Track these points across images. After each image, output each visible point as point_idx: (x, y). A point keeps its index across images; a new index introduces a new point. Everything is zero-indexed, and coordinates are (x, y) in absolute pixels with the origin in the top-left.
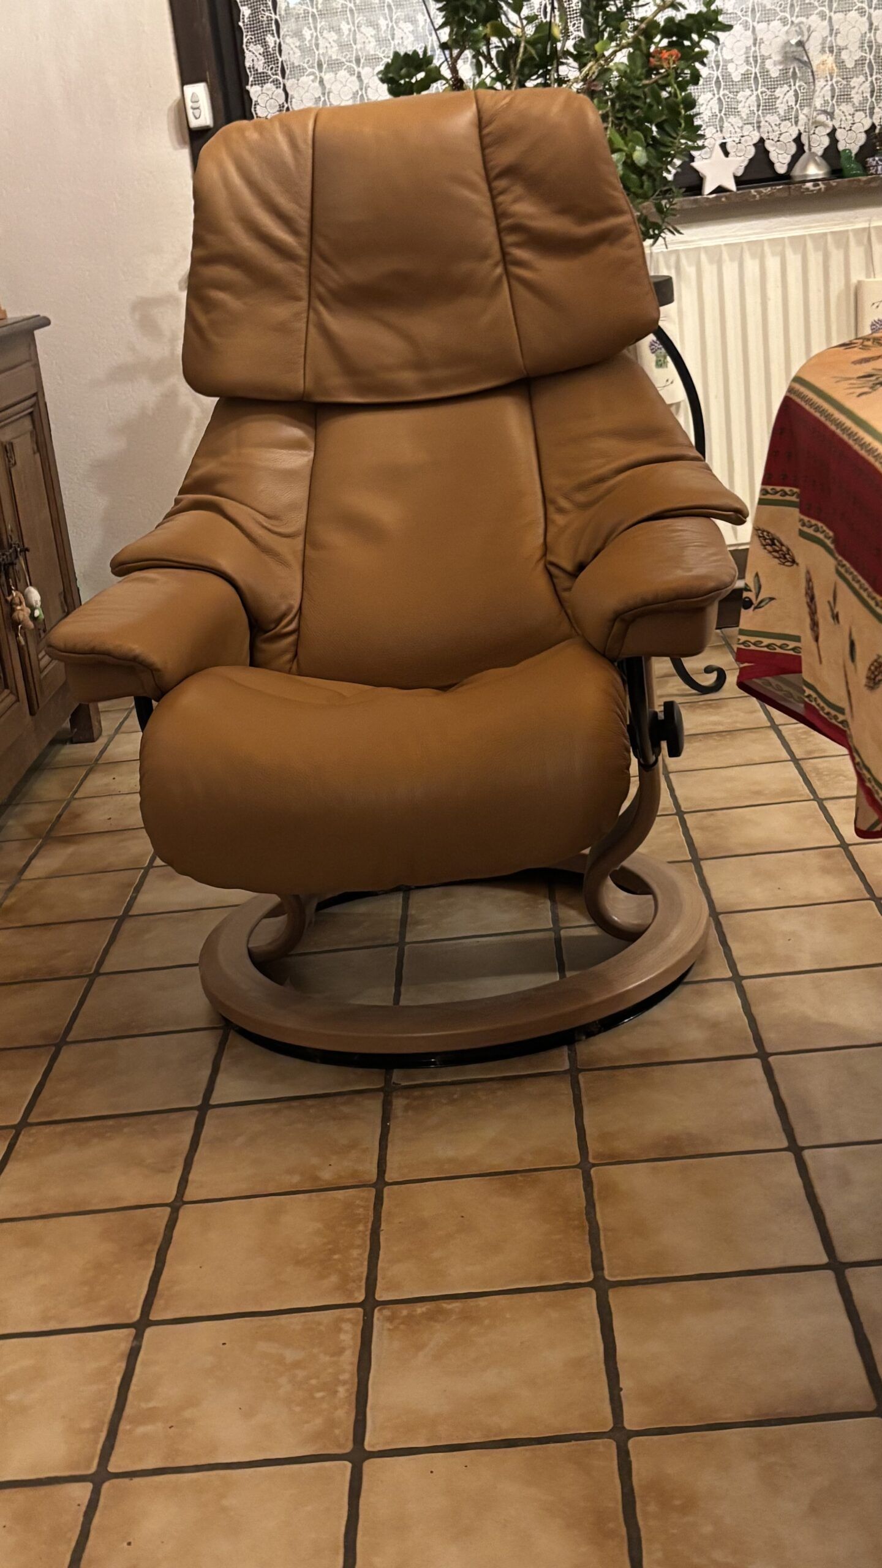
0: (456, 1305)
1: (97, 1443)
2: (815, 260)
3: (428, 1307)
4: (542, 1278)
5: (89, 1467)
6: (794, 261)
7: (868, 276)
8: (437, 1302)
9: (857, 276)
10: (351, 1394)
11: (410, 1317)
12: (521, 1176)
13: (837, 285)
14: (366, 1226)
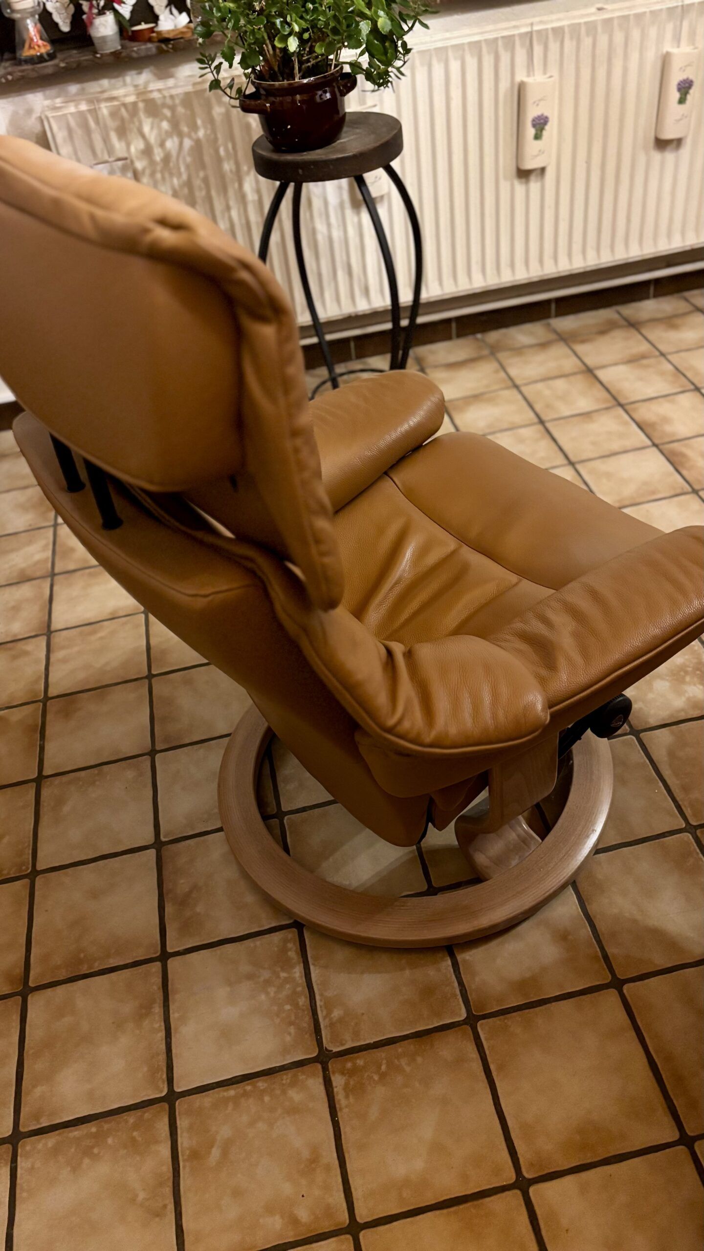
2: (488, 61)
6: (471, 63)
7: (528, 75)
9: (520, 77)
13: (504, 85)
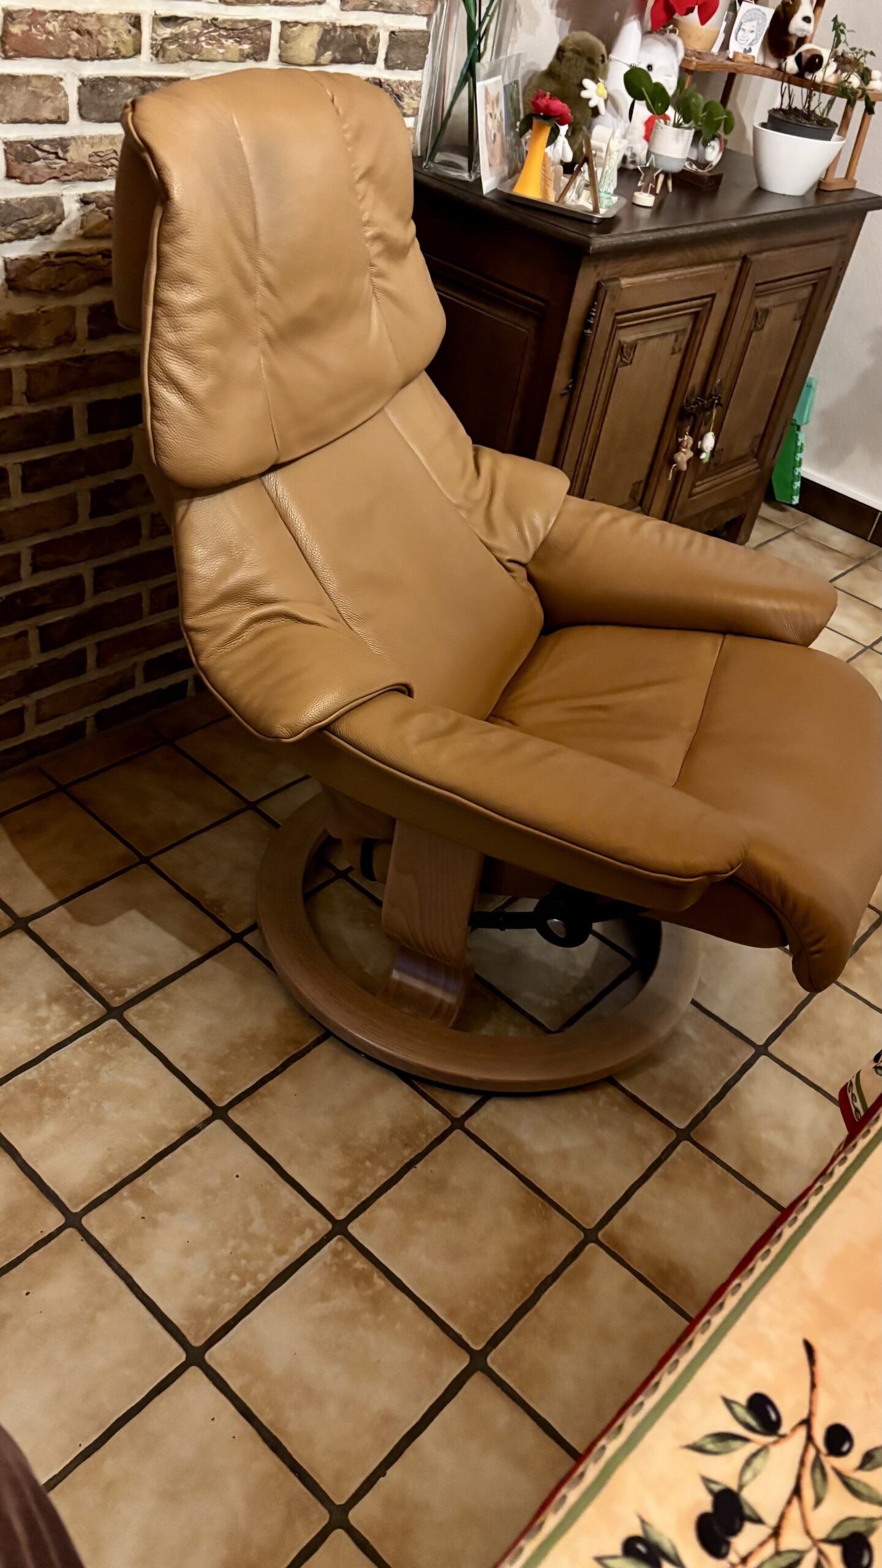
0: (380, 1282)
1: (99, 1190)
3: (366, 1266)
4: (452, 1314)
5: (77, 1206)
8: (375, 1269)
10: (249, 1296)
11: (348, 1265)
12: (543, 1204)
14: (410, 1154)
